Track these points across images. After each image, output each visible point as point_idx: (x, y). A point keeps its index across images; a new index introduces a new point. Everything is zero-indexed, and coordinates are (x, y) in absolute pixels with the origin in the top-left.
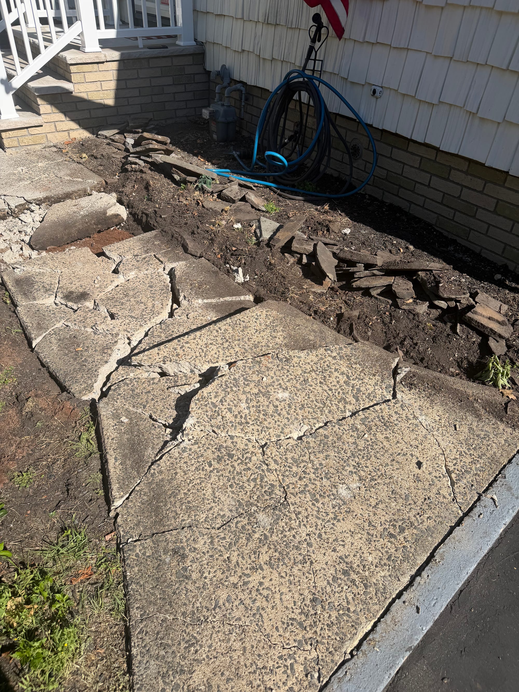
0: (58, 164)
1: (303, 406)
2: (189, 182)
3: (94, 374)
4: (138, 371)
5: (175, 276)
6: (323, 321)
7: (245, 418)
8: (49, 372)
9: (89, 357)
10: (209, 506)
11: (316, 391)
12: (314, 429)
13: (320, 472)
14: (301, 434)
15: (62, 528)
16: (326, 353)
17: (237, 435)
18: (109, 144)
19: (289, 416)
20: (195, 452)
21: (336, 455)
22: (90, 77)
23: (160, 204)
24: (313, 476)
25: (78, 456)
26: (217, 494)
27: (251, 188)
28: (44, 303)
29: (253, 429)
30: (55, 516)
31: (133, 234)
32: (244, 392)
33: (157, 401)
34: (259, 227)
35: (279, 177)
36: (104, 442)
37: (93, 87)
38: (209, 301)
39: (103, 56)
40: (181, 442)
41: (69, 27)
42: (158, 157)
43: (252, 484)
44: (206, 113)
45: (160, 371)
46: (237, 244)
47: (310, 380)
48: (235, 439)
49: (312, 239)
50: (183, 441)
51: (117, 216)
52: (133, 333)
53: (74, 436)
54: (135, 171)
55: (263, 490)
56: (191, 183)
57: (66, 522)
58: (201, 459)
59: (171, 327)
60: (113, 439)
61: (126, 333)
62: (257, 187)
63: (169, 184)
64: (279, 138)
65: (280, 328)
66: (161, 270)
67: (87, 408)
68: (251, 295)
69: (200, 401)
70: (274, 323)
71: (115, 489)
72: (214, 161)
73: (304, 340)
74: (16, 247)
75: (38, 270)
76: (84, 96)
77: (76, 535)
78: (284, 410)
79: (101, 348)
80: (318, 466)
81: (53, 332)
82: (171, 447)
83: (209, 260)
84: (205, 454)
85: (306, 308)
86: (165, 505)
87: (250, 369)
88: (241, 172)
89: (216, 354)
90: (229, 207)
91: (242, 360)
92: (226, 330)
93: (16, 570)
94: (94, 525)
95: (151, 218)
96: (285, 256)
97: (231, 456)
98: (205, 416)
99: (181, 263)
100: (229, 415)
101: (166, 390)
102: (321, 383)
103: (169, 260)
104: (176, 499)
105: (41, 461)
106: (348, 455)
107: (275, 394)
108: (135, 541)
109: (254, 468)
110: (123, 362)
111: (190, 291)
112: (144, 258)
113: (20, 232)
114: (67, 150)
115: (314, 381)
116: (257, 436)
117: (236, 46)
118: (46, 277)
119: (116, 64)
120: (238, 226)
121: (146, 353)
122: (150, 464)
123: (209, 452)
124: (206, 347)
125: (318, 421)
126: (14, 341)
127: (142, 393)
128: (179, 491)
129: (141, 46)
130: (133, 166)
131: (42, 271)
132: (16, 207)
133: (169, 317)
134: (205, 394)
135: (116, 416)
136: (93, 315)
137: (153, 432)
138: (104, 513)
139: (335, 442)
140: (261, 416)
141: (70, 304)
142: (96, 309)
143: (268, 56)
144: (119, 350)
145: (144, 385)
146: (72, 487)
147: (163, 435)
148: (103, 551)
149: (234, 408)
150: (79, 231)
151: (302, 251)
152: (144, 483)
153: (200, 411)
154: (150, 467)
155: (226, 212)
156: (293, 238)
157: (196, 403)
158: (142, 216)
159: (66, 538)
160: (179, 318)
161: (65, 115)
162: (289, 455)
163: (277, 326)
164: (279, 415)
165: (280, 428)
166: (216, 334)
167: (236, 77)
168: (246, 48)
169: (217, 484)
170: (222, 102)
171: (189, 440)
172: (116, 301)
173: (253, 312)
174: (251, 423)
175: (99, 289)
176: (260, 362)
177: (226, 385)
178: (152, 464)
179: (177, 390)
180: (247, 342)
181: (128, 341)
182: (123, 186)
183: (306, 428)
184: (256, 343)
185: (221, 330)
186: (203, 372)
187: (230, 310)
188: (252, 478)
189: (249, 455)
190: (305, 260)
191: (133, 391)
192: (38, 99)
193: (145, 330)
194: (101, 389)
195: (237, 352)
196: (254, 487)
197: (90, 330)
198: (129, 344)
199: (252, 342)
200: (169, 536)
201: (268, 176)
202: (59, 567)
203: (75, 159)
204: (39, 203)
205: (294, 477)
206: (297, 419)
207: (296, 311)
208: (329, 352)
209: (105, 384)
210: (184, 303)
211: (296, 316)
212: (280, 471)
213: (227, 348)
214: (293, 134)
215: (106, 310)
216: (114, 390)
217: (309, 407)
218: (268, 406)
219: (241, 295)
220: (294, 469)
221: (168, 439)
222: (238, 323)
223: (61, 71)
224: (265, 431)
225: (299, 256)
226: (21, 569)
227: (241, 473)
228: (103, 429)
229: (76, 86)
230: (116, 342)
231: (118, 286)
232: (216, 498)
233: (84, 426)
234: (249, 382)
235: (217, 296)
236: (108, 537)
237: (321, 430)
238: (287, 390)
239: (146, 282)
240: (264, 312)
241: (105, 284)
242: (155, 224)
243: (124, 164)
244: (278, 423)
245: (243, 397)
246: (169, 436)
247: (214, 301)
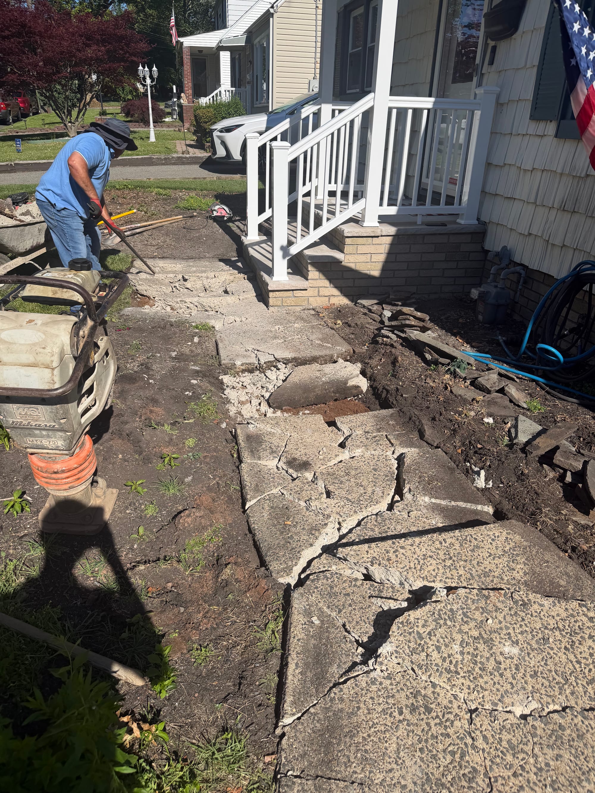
0: (313, 327)
1: (536, 673)
2: (441, 363)
3: (295, 555)
4: (342, 566)
5: (404, 463)
6: (582, 563)
7: (456, 666)
8: (254, 540)
9: (296, 534)
10: (389, 767)
11: (557, 659)
12: (547, 710)
13: (544, 776)
14: (527, 712)
15: (223, 727)
16: (580, 609)
17: (441, 684)
18: (365, 314)
19: (514, 682)
20: (386, 688)
21: (572, 759)
22: (362, 249)
23: (404, 382)
24: (533, 777)
25: (259, 647)
26: (402, 754)
27: (513, 380)
28: (267, 464)
29: (463, 684)
30: (221, 708)
31: (368, 407)
32: (460, 631)
33: (355, 609)
34: (516, 427)
35: (551, 372)
36: (289, 640)
37: (362, 258)
38: (438, 501)
39: (379, 231)
40: (372, 670)
41: (353, 203)
42: (413, 333)
43: (449, 758)
44: (475, 293)
45: (365, 572)
46: (485, 442)
47: (551, 640)
48: (438, 690)
49: (583, 455)
50: (375, 669)
51: (357, 387)
52: (346, 518)
53: (261, 622)
54: (386, 345)
55: (462, 772)
56: (443, 365)
57: (229, 722)
58: (391, 701)
59: (387, 522)
60: (299, 640)
61: (338, 516)
62: (521, 378)
63: (418, 362)
64: (558, 328)
65: (521, 559)
66: (389, 453)
67: (281, 593)
68: (490, 507)
69: (404, 626)
70: (514, 550)
71: (288, 701)
72: (474, 344)
73: (552, 583)
74: (255, 402)
75: (269, 430)
76: (352, 266)
77: (235, 742)
78: (508, 670)
79: (310, 527)
80: (543, 765)
81: (268, 497)
82: (360, 673)
83: (446, 453)
84: (397, 696)
85: (561, 541)
86: (338, 744)
87: (473, 603)
88: (504, 359)
89: (434, 570)
90: (482, 397)
91: (465, 587)
92: (452, 544)
93: (168, 759)
94: (256, 738)
95: (391, 395)
96: (543, 467)
97: (429, 710)
98: (406, 647)
99: (413, 449)
100: (435, 655)
101: (367, 598)
102: (566, 648)
103: (400, 444)
104: (352, 742)
105: (222, 640)
106: (590, 766)
107: (499, 646)
108: (296, 777)
109: (455, 737)
110: (328, 550)
111: (417, 484)
112: (375, 437)
113: (262, 387)
114: (324, 314)
115: (558, 643)
116: (466, 695)
117: (523, 228)
118: (275, 438)
119: (390, 238)
120: (490, 420)
121: (355, 547)
122: (332, 685)
123: (403, 694)
124: (424, 559)
125: (553, 701)
126: (230, 498)
127: (340, 594)
128: (358, 732)
129: (419, 222)
130: (385, 339)
131: (273, 431)
132: (265, 363)
133: (387, 510)
134: (412, 619)
135: (308, 613)
136: (310, 488)
137: (343, 645)
138: (270, 727)
139: (573, 740)
140: (477, 669)
141: (291, 471)
142: (313, 482)
143: (558, 241)
144: (327, 534)
145: (344, 585)
146: (245, 682)
147: (353, 653)
148: (258, 774)
149: (443, 647)
150: (317, 396)
151: (567, 467)
152: (321, 707)
153: (401, 638)
154: (331, 688)
155: (477, 402)
156: (557, 448)
157: (399, 627)
158: (382, 392)
159: (224, 741)
160: (399, 513)
161: (330, 282)
162: (505, 736)
163: (517, 555)
164: (501, 675)
165: (499, 694)
166: (439, 546)
167: (517, 259)
168: (534, 232)
169: (405, 741)
170: (496, 284)
171: (382, 671)
172: (336, 478)
173: (490, 530)
174: (462, 674)
175: (322, 461)
176: (487, 597)
177: (439, 615)
178: (335, 685)
179: (379, 602)
180: (476, 566)
181: (338, 526)
182: (370, 358)
183: (534, 705)
184: (487, 570)
185: (445, 542)
186: (414, 588)
187: (461, 519)
188: (450, 749)
189: (451, 717)
190: (569, 478)
191: (332, 587)
192: (309, 266)
193: (358, 517)
194: (300, 575)
195: (461, 575)
196: (451, 763)
197: (303, 504)
198: (339, 529)
199: (482, 568)
200: (334, 786)
201: (537, 370)
202: (209, 774)
203: (330, 325)
204: (286, 362)
205: (506, 768)
206: (524, 689)
207: (546, 542)
208: (585, 609)
209: (304, 570)
210: (408, 496)
211: (546, 548)
212: (489, 753)
213: (449, 567)
214: (576, 326)
215: (323, 486)
216: (313, 581)
217: (544, 678)
218: (488, 659)
219: (478, 504)
220: (509, 758)
221: (358, 661)
222: (468, 539)
223: (337, 242)
224: (478, 691)
225: (561, 471)
226: (173, 760)
227: (437, 737)
228: (291, 624)
229: (347, 256)
230: (326, 524)
231: (341, 461)
232: (400, 759)
233: (273, 613)
234: (469, 620)
235: (448, 498)
236: (268, 759)
237: (555, 716)
238: (517, 644)
239: (371, 463)
240: (505, 533)
241: (329, 457)
242: (394, 402)
243: (376, 336)
244: (497, 686)
245: (458, 637)
246: (360, 657)
247: (443, 503)
